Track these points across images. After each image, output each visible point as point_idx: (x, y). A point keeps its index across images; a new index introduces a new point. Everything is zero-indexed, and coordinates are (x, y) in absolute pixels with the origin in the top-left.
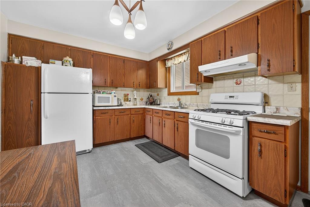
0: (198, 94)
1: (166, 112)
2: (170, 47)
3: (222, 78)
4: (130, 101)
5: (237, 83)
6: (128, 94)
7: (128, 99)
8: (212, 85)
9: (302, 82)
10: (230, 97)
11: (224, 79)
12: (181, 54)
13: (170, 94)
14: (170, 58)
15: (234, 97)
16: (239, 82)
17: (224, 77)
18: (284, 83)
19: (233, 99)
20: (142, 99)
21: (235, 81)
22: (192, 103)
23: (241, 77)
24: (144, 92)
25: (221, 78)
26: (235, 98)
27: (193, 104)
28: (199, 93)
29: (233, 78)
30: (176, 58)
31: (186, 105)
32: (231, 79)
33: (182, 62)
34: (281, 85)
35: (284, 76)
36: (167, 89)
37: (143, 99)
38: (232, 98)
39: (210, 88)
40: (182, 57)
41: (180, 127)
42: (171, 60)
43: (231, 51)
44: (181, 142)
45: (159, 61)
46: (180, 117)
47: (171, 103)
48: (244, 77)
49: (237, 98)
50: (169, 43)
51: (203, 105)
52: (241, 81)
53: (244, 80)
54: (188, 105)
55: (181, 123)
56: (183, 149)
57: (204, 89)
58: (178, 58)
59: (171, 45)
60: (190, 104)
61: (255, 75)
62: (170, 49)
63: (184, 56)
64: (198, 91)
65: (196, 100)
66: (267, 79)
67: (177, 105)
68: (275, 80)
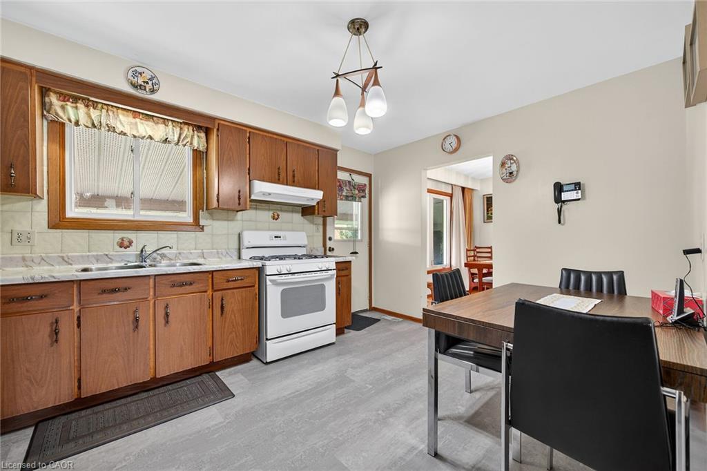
0: (202, 230)
1: (174, 278)
2: (140, 82)
5: (274, 218)
8: (236, 215)
9: (323, 225)
10: (275, 237)
13: (59, 221)
14: (90, 101)
15: (280, 237)
16: (276, 216)
19: (281, 240)
21: (271, 213)
23: (278, 210)
26: (282, 238)
27: (191, 253)
28: (205, 228)
29: (269, 210)
30: (123, 115)
32: (266, 209)
33: (156, 138)
34: (312, 225)
36: (44, 202)
38: (279, 239)
40: (151, 123)
41: (232, 303)
42: (87, 106)
43: (294, 176)
44: (234, 333)
45: (36, 82)
46: (233, 281)
47: (82, 256)
48: (281, 211)
49: (285, 238)
50: (140, 70)
51: (218, 253)
52: (278, 215)
53: (283, 215)
54: (170, 256)
55: (233, 292)
56: (238, 345)
57: (218, 220)
58: (133, 121)
59: (150, 83)
60: (180, 253)
61: (292, 212)
62: (145, 90)
63: (162, 127)
64: (202, 222)
65: (196, 244)
66: (302, 218)
67: (119, 262)
68: (308, 220)
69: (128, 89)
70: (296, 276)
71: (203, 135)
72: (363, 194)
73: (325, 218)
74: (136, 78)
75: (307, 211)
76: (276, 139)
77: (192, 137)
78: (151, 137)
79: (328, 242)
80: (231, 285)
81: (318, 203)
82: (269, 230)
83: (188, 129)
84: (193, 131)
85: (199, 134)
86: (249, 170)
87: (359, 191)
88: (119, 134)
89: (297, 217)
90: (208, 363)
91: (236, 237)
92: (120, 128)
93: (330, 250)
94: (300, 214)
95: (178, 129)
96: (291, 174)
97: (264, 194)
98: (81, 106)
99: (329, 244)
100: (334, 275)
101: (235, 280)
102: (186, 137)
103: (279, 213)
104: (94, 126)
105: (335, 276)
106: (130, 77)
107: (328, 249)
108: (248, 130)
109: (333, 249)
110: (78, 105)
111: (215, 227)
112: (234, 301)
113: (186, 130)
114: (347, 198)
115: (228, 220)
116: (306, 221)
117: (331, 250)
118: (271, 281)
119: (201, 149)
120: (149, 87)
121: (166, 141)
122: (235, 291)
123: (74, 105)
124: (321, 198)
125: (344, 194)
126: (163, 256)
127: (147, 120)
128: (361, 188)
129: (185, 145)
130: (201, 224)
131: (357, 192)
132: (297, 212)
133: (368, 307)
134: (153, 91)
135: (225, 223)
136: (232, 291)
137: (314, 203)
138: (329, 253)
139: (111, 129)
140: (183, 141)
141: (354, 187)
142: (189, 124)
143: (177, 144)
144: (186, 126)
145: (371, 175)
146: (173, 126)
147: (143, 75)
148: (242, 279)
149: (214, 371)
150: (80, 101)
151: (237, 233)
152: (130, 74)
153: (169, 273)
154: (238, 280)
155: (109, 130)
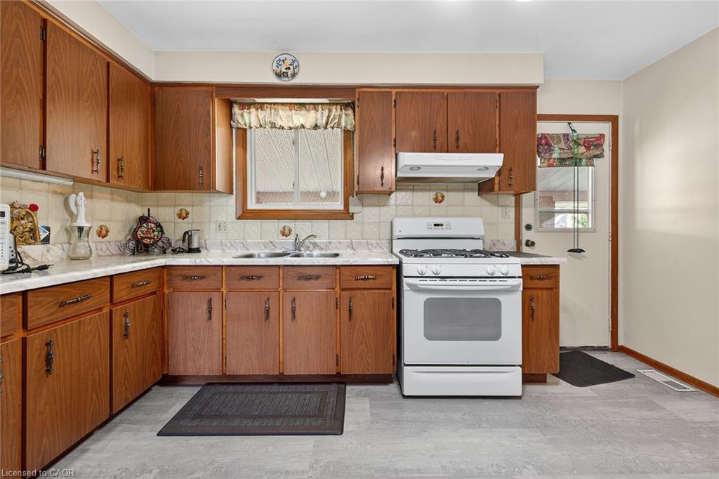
0: (352, 218)
1: (301, 270)
2: (284, 70)
3: (411, 185)
4: (46, 240)
5: (436, 200)
6: (34, 208)
7: (33, 231)
8: (388, 199)
9: (515, 207)
10: (435, 225)
11: (413, 190)
12: (304, 105)
13: (245, 214)
14: (259, 103)
15: (442, 225)
16: (440, 198)
17: (413, 186)
18: (498, 206)
19: (442, 229)
20: (104, 232)
21: (432, 195)
22: (334, 241)
23: (444, 190)
24: (112, 200)
25: (407, 186)
26: (444, 227)
27: (340, 243)
28: (355, 215)
29: (430, 190)
30: (282, 109)
31: (317, 245)
32: (425, 190)
33: (308, 126)
34: (495, 208)
35: (500, 196)
36: (234, 197)
37: (107, 231)
38: (440, 227)
39: (381, 204)
40: (304, 112)
41: (361, 306)
42: (257, 109)
43: (457, 139)
44: (364, 345)
45: (216, 97)
46: (362, 279)
47: (255, 243)
48: (447, 190)
49: (449, 227)
50: (282, 57)
51: (367, 243)
52: (443, 197)
53: (449, 196)
54: (321, 246)
55: (364, 293)
56: (369, 361)
57: (369, 206)
58: (290, 113)
59: (291, 67)
60: (330, 243)
61: (464, 190)
62: (287, 76)
63: (313, 113)
64: (352, 209)
65: (346, 233)
66: (479, 197)
67: (281, 249)
68: (489, 201)
69: (274, 80)
70: (448, 282)
71: (350, 112)
72: (597, 152)
73: (518, 196)
74: (280, 67)
75: (485, 187)
76: (431, 93)
77: (340, 117)
78: (303, 126)
79: (524, 232)
80: (361, 284)
81: (499, 173)
82: (430, 216)
83: (336, 109)
84: (341, 110)
85: (347, 112)
86: (395, 141)
87: (588, 148)
88: (279, 129)
89: (472, 197)
90: (335, 373)
91: (389, 225)
92: (279, 123)
93: (527, 245)
94: (477, 193)
95: (327, 111)
96: (454, 136)
97: (411, 169)
98: (253, 110)
99: (526, 236)
100: (519, 286)
101: (365, 279)
102: (334, 118)
103: (445, 193)
104: (261, 126)
105: (521, 289)
106: (275, 68)
107: (524, 242)
108: (394, 91)
109: (533, 244)
110: (251, 110)
111: (367, 214)
112: (365, 304)
113: (334, 110)
114: (562, 162)
115: (380, 206)
116: (485, 202)
117: (530, 244)
118: (409, 285)
119: (349, 128)
120: (290, 72)
121: (316, 127)
122: (365, 292)
123: (248, 111)
124: (501, 165)
125: (555, 155)
126: (315, 245)
127: (300, 109)
128: (594, 143)
129: (333, 128)
130: (350, 211)
131: (582, 149)
132: (472, 190)
133: (608, 344)
134: (294, 75)
135: (375, 210)
136: (362, 292)
137: (492, 175)
138: (525, 249)
139: (273, 125)
140: (331, 123)
141: (575, 142)
142: (337, 104)
143: (326, 128)
144: (335, 106)
145: (617, 117)
146: (323, 110)
147: (286, 62)
148: (373, 279)
149: (345, 384)
150: (252, 106)
151: (390, 221)
152: (275, 64)
153: (295, 264)
154: (368, 279)
155: (272, 127)
